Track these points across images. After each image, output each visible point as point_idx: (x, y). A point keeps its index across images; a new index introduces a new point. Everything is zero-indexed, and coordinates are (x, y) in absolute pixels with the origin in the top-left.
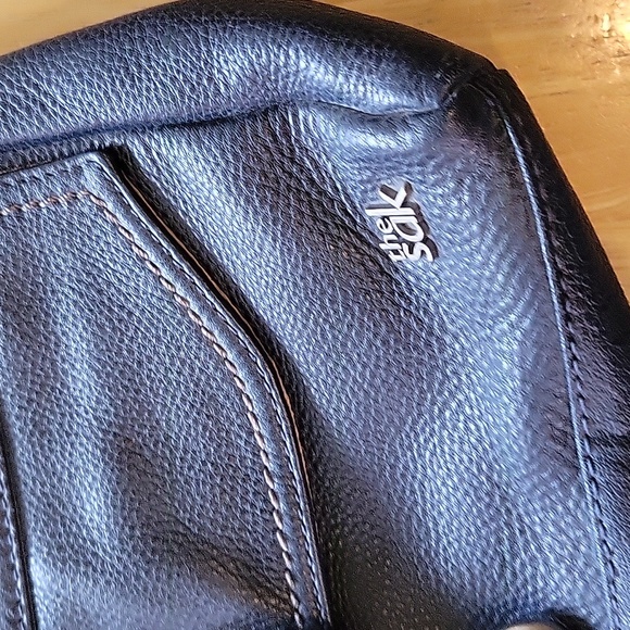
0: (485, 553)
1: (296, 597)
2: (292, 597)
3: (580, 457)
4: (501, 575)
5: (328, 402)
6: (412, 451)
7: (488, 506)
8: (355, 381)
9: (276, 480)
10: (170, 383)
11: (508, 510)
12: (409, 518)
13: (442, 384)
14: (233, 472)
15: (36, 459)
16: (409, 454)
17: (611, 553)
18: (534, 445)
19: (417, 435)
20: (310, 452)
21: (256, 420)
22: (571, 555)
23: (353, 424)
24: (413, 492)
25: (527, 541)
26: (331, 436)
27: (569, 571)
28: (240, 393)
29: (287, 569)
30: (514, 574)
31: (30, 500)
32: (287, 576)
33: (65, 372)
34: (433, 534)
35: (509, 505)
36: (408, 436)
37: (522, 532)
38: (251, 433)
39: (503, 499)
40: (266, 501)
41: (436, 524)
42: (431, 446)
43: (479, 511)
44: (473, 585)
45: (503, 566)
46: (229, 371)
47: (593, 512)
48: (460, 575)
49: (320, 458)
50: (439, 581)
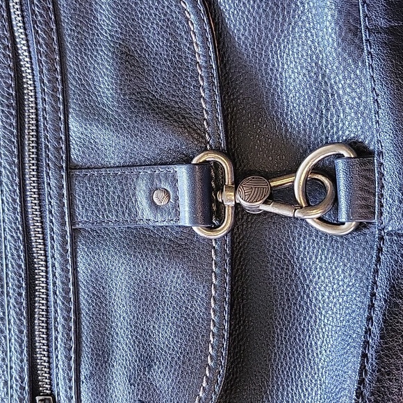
0: (312, 110)
1: (209, 134)
2: (207, 135)
3: (364, 41)
4: (320, 123)
5: (234, 25)
6: (277, 55)
7: (315, 81)
8: (249, 11)
9: (203, 70)
10: (151, 15)
11: (326, 82)
12: (273, 95)
13: (294, 11)
14: (180, 65)
15: (77, 60)
16: (275, 56)
17: (378, 95)
18: (340, 36)
19: (280, 44)
20: (223, 58)
21: (195, 35)
22: (357, 103)
23: (246, 38)
24: (276, 80)
25: (334, 99)
26: (234, 47)
27: (356, 113)
28: (187, 20)
29: (205, 119)
30: (327, 121)
31: (72, 82)
32: (205, 123)
33: (96, 10)
34: (285, 103)
35: (326, 79)
36: (275, 46)
37: (332, 95)
38: (191, 43)
39: (324, 76)
40: (197, 81)
41: (287, 97)
42: (287, 50)
43: (311, 85)
44: (305, 130)
45: (321, 117)
46: (183, 7)
47: (369, 72)
48: (299, 126)
49: (228, 60)
50: (287, 131)
